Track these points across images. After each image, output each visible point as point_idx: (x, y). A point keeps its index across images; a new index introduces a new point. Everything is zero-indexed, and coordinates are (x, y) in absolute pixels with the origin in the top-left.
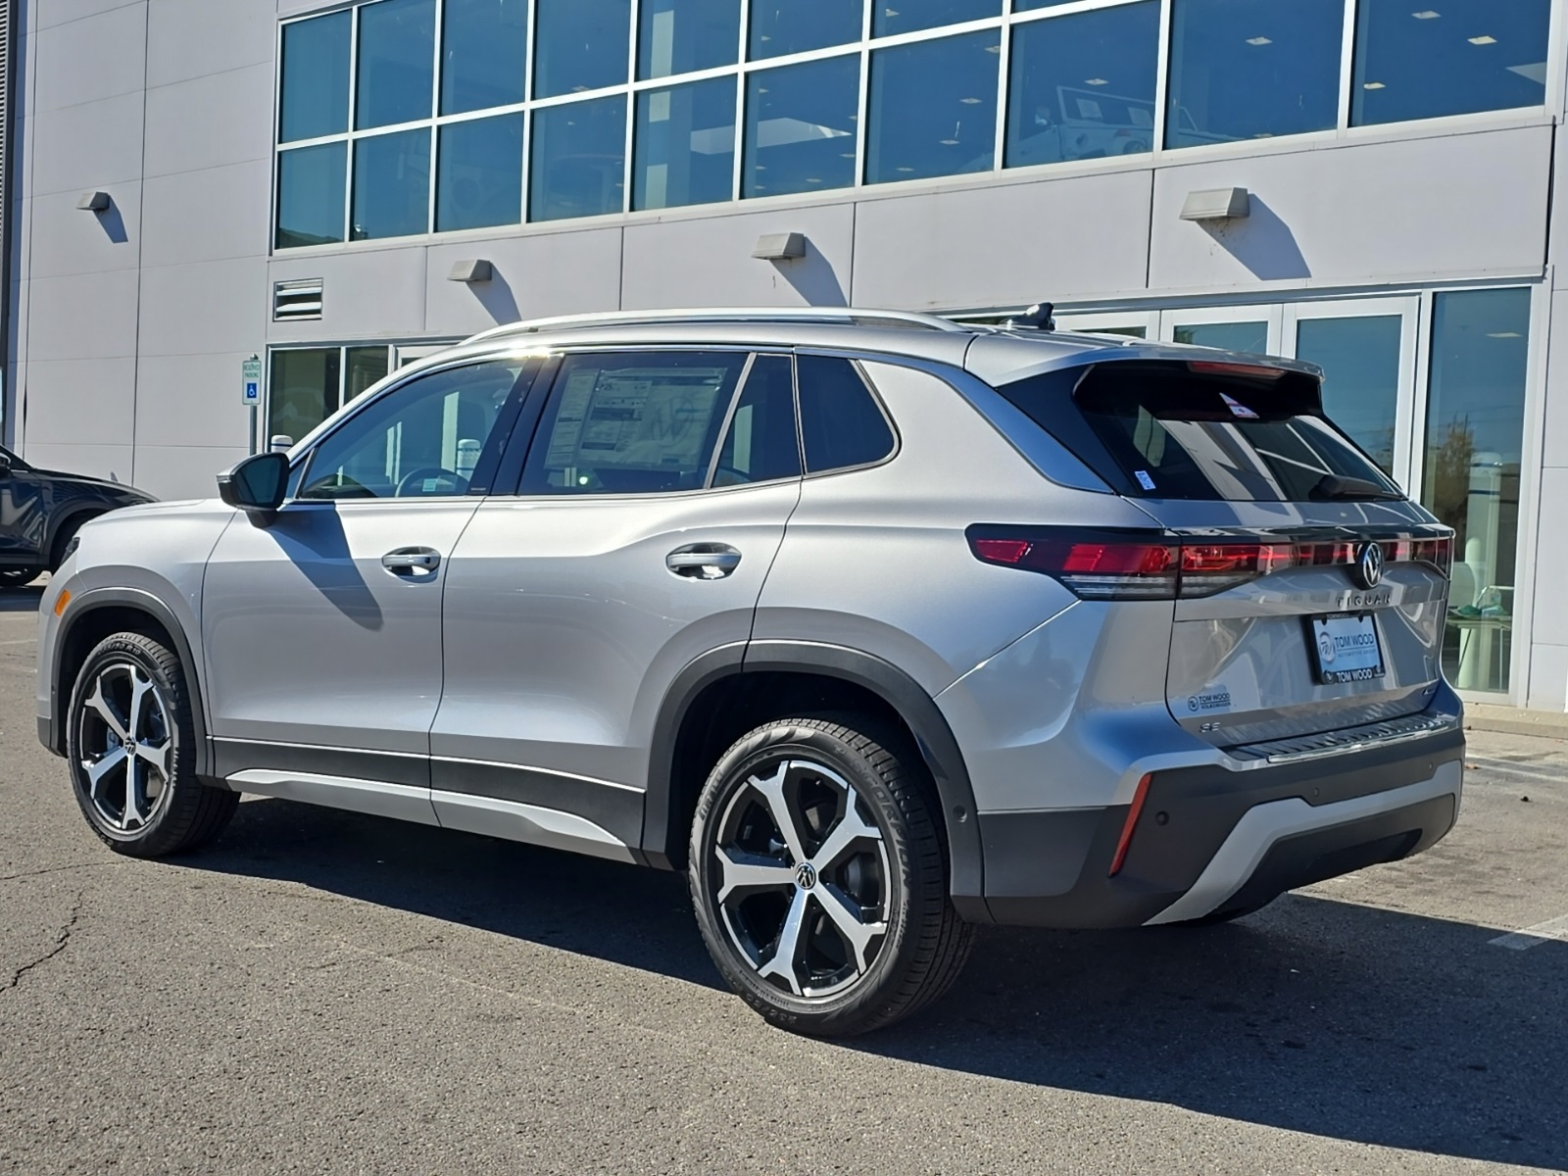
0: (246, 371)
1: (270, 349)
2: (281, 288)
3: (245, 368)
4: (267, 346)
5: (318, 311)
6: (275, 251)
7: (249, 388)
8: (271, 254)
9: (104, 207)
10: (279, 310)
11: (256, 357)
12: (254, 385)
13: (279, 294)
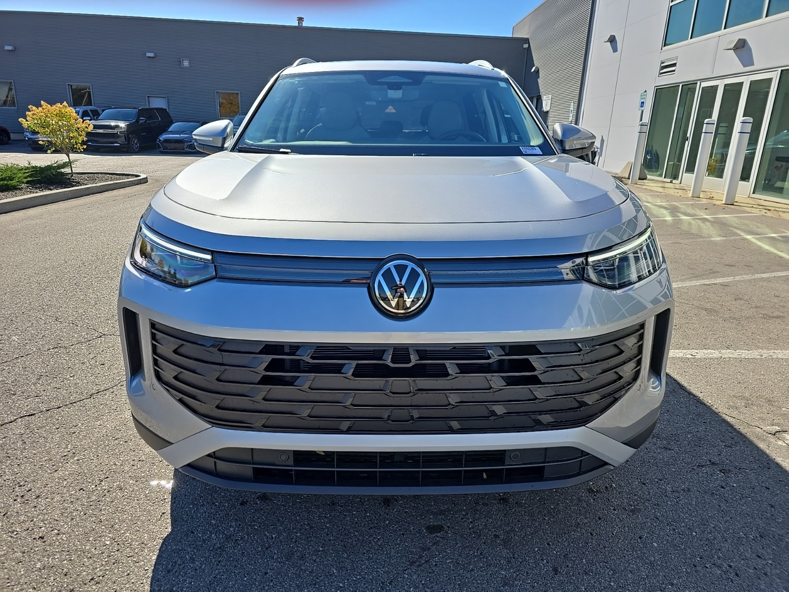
0: (642, 97)
1: (656, 88)
2: (663, 63)
3: (641, 95)
4: (655, 86)
5: (674, 71)
6: (663, 48)
7: (641, 104)
8: (662, 49)
9: (612, 40)
10: (661, 72)
11: (646, 91)
12: (643, 102)
13: (662, 65)
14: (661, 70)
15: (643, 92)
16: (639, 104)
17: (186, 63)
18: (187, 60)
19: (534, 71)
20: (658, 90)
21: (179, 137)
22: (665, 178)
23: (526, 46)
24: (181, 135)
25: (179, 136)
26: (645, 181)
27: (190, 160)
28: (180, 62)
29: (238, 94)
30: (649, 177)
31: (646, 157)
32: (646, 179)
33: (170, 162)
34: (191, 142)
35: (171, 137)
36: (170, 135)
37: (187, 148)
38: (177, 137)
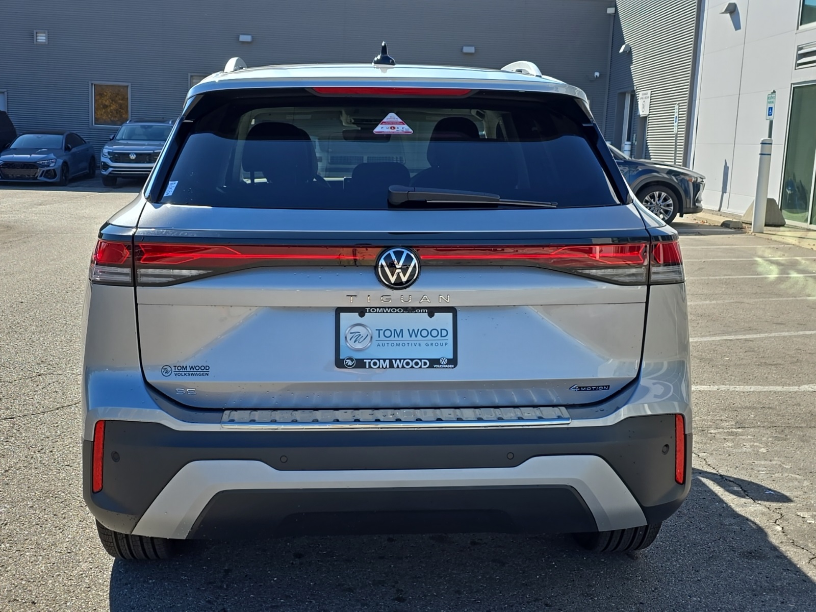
0: (769, 101)
1: (793, 86)
2: (801, 49)
3: (768, 98)
4: (792, 84)
6: (800, 27)
7: (769, 110)
8: (798, 29)
9: (732, 10)
10: (799, 62)
11: (774, 92)
12: (772, 108)
13: (800, 52)
14: (798, 60)
15: (770, 93)
16: (766, 112)
17: (42, 38)
18: (45, 33)
19: (624, 52)
20: (796, 89)
21: (29, 159)
22: (811, 223)
23: (611, 11)
24: (33, 155)
25: (29, 156)
26: (782, 228)
27: (48, 195)
28: (32, 36)
29: (127, 86)
30: (787, 222)
31: (786, 191)
32: (783, 226)
33: (15, 200)
34: (48, 166)
35: (16, 158)
36: (15, 156)
37: (41, 176)
38: (26, 158)
